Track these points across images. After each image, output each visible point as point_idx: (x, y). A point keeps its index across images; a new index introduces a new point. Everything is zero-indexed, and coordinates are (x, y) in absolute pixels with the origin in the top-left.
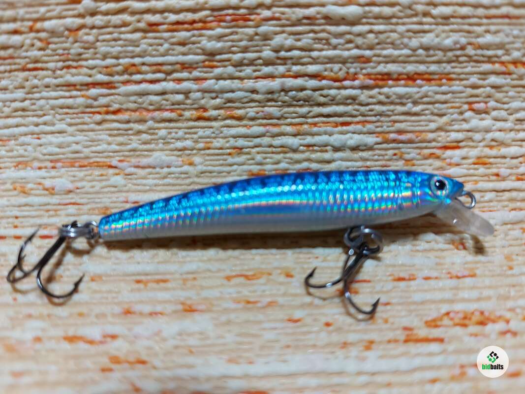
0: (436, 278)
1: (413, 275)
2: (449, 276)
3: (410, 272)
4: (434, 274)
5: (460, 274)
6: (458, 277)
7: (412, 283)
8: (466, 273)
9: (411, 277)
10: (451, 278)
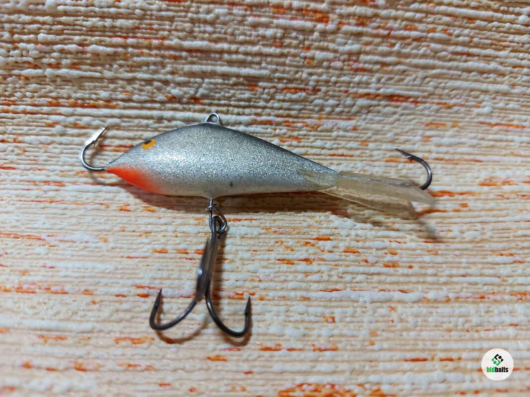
0: (300, 350)
1: (279, 345)
2: (312, 348)
3: (278, 342)
4: (299, 345)
5: (323, 347)
6: (320, 350)
7: (276, 353)
8: (329, 346)
9: (278, 347)
10: (314, 350)
